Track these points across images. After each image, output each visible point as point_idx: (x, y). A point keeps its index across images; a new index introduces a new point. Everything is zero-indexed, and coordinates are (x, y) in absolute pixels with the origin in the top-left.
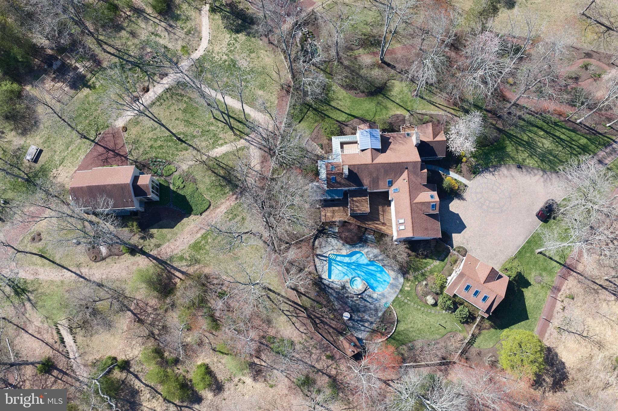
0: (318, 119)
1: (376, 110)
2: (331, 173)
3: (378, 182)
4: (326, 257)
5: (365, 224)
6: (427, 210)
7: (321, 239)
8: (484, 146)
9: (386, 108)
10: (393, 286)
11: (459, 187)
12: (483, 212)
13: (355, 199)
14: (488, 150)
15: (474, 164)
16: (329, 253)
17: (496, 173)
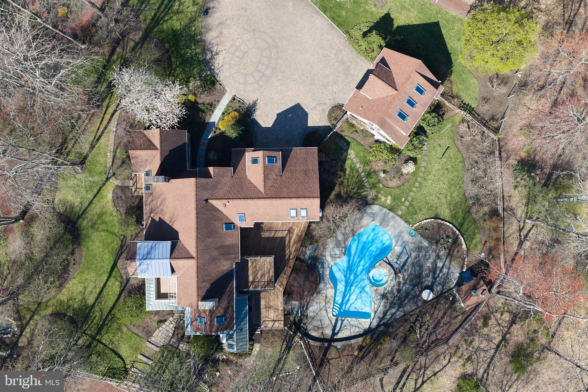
0: (115, 325)
1: (103, 231)
2: (210, 325)
3: (227, 247)
4: (337, 321)
5: (289, 259)
6: (276, 170)
7: (310, 327)
8: (170, 64)
9: (101, 215)
10: (384, 222)
11: (236, 110)
12: (276, 76)
13: (251, 279)
14: (176, 58)
15: (198, 83)
16: (330, 315)
17: (215, 49)
